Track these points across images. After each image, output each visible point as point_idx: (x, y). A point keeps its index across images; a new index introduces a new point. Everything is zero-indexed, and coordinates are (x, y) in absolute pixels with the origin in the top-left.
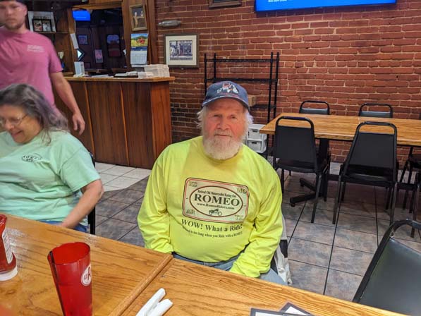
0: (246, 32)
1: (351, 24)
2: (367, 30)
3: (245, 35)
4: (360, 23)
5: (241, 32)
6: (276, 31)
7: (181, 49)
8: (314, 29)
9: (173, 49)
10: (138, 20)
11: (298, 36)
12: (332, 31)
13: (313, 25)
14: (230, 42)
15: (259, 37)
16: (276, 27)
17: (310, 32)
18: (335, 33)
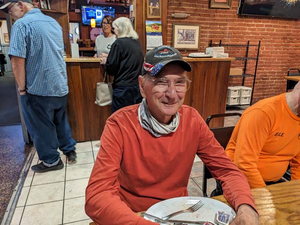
0: (231, 27)
1: (282, 27)
2: (288, 31)
3: (230, 28)
4: (285, 27)
5: (228, 26)
6: (248, 27)
7: (187, 35)
8: (266, 28)
9: (180, 35)
10: (153, 9)
11: (258, 32)
12: (273, 30)
13: (266, 26)
14: (221, 33)
15: (238, 30)
16: (248, 25)
17: (264, 30)
18: (275, 32)
